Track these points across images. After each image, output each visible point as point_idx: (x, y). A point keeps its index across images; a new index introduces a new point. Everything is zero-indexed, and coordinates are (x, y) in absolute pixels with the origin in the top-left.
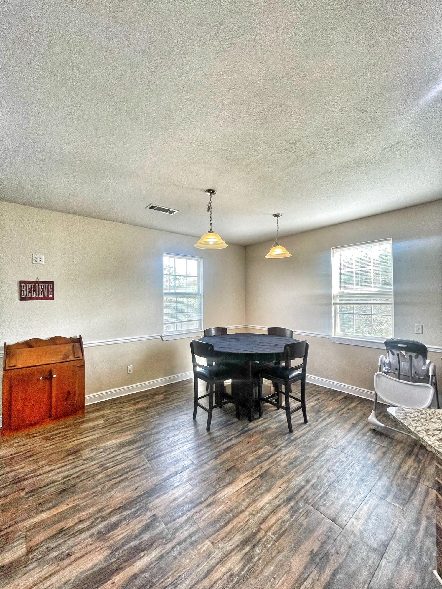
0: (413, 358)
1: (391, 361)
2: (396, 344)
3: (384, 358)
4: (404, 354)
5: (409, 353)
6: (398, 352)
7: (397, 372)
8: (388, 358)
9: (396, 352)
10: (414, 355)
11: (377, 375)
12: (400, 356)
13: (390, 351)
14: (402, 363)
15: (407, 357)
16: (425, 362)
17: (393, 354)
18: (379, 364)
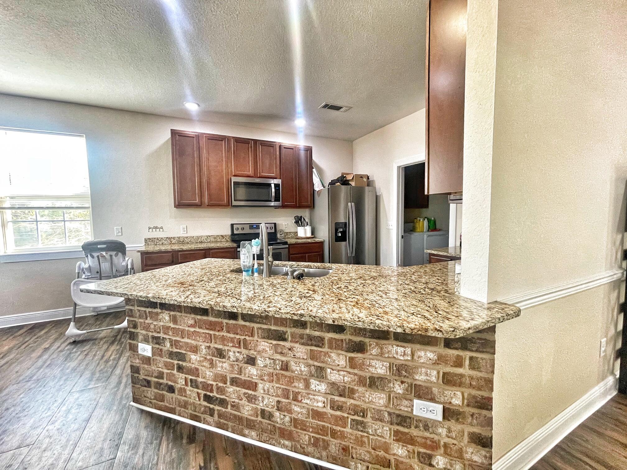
0: (114, 257)
1: (91, 265)
2: (95, 246)
3: (83, 264)
4: (105, 255)
5: (109, 253)
6: (99, 254)
7: (98, 275)
8: (87, 263)
9: (95, 255)
10: (113, 253)
11: (74, 284)
12: (100, 257)
13: (89, 255)
14: (103, 265)
15: (108, 257)
16: (125, 259)
17: (93, 257)
18: (77, 271)
